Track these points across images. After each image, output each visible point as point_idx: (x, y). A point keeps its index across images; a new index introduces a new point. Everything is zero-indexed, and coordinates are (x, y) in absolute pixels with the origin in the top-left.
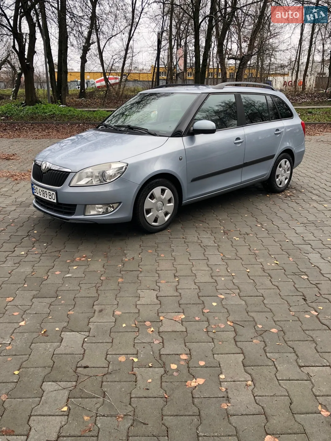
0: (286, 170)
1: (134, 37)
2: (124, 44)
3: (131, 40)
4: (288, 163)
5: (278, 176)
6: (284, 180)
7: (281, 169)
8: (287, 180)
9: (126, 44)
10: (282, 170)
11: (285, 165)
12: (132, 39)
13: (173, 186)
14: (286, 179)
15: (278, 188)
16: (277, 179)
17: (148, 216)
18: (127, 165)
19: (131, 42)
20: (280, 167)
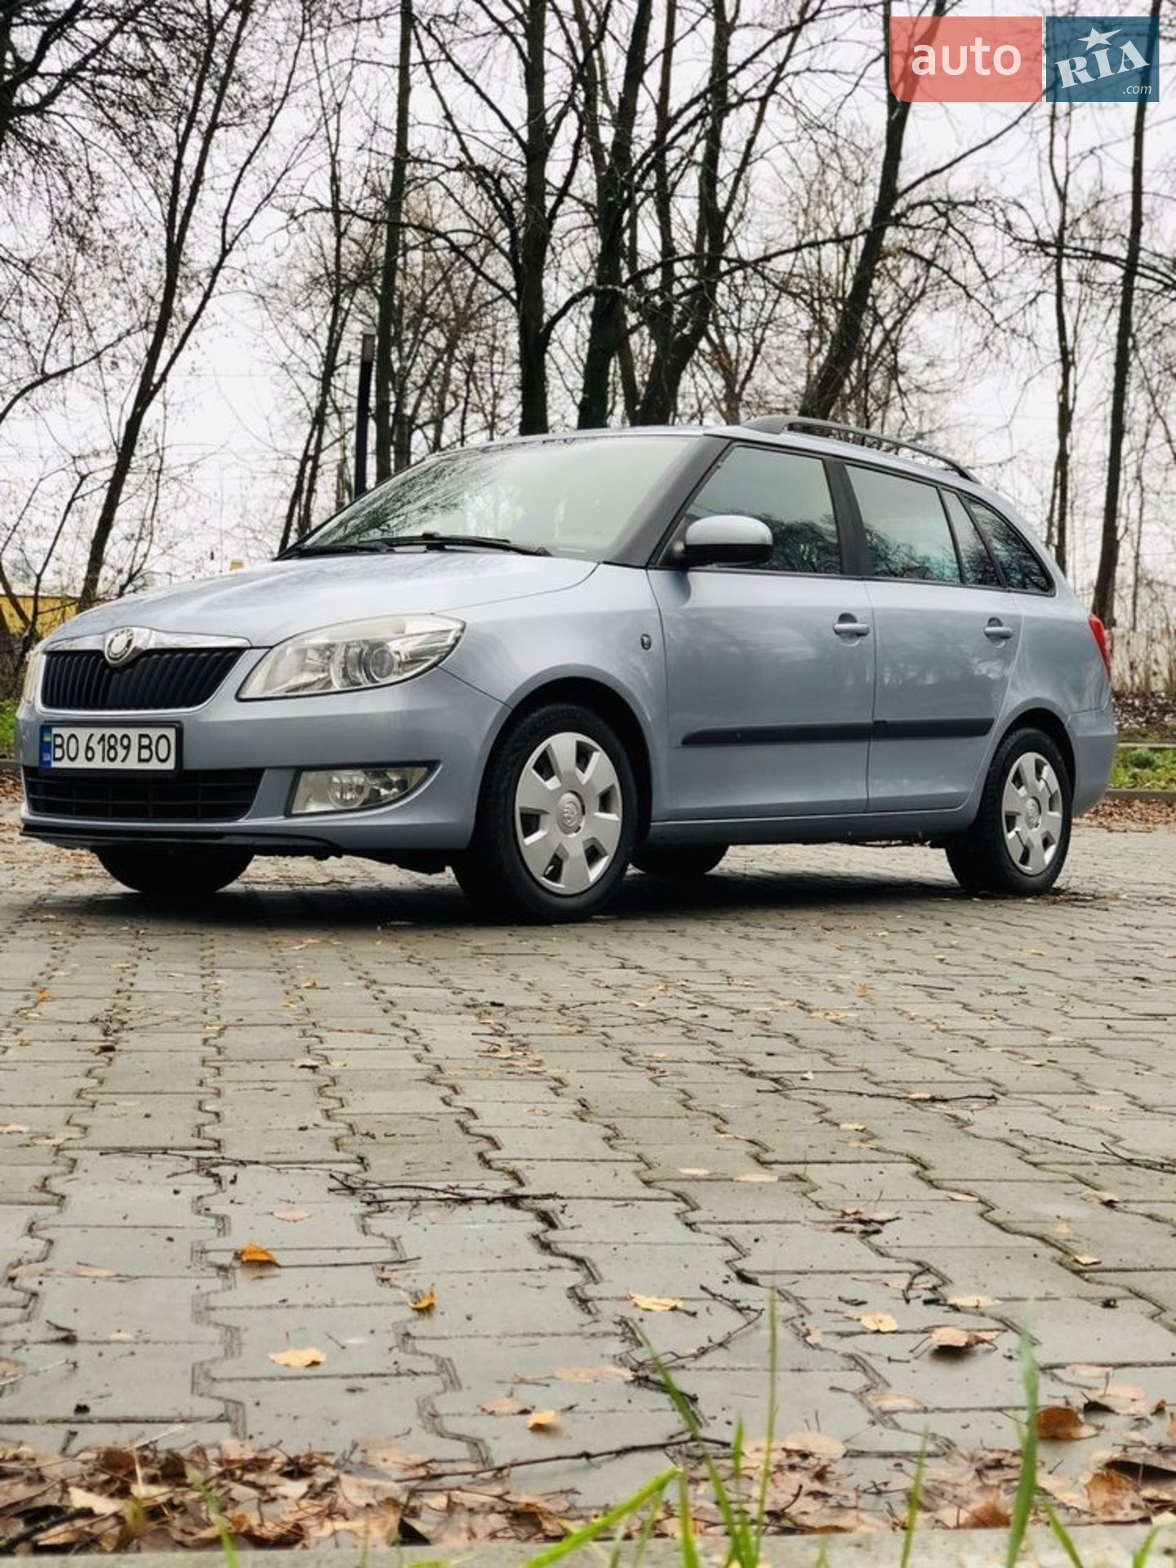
0: (1045, 805)
1: (168, 386)
2: (114, 420)
3: (151, 398)
4: (1047, 770)
5: (1011, 820)
6: (1038, 842)
7: (1022, 791)
8: (1052, 850)
9: (125, 419)
10: (1025, 798)
11: (1039, 779)
12: (158, 397)
13: (617, 744)
14: (1046, 843)
15: (1018, 874)
16: (1009, 831)
17: (529, 840)
18: (462, 630)
19: (154, 411)
20: (1018, 780)
